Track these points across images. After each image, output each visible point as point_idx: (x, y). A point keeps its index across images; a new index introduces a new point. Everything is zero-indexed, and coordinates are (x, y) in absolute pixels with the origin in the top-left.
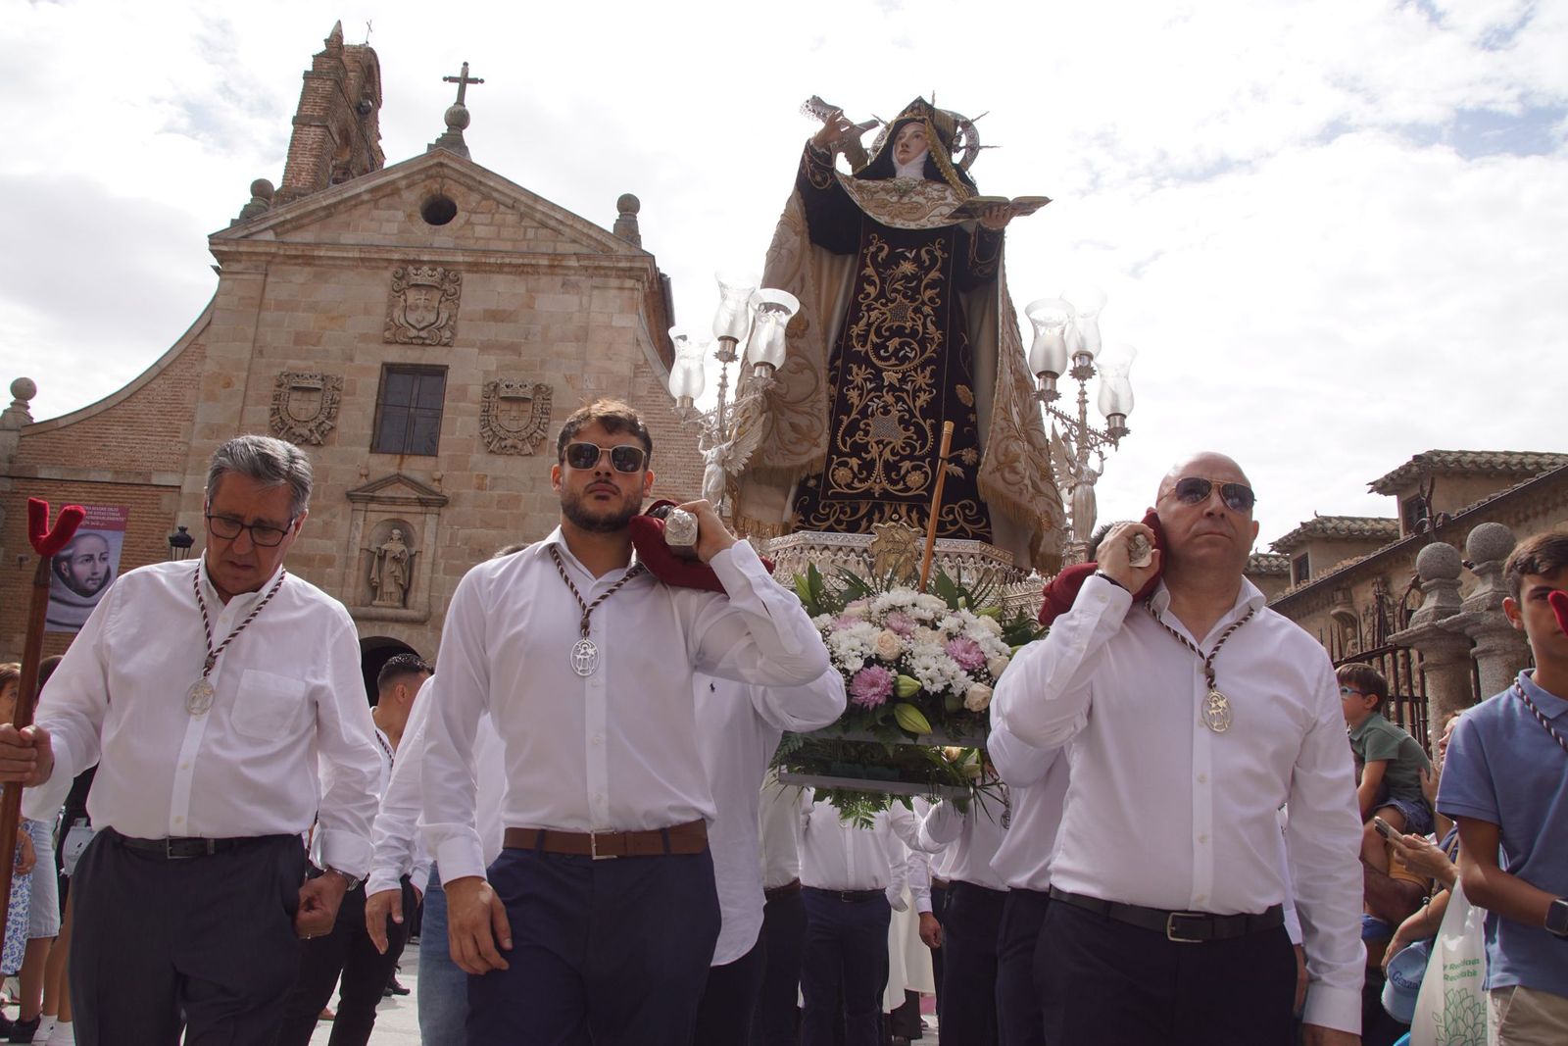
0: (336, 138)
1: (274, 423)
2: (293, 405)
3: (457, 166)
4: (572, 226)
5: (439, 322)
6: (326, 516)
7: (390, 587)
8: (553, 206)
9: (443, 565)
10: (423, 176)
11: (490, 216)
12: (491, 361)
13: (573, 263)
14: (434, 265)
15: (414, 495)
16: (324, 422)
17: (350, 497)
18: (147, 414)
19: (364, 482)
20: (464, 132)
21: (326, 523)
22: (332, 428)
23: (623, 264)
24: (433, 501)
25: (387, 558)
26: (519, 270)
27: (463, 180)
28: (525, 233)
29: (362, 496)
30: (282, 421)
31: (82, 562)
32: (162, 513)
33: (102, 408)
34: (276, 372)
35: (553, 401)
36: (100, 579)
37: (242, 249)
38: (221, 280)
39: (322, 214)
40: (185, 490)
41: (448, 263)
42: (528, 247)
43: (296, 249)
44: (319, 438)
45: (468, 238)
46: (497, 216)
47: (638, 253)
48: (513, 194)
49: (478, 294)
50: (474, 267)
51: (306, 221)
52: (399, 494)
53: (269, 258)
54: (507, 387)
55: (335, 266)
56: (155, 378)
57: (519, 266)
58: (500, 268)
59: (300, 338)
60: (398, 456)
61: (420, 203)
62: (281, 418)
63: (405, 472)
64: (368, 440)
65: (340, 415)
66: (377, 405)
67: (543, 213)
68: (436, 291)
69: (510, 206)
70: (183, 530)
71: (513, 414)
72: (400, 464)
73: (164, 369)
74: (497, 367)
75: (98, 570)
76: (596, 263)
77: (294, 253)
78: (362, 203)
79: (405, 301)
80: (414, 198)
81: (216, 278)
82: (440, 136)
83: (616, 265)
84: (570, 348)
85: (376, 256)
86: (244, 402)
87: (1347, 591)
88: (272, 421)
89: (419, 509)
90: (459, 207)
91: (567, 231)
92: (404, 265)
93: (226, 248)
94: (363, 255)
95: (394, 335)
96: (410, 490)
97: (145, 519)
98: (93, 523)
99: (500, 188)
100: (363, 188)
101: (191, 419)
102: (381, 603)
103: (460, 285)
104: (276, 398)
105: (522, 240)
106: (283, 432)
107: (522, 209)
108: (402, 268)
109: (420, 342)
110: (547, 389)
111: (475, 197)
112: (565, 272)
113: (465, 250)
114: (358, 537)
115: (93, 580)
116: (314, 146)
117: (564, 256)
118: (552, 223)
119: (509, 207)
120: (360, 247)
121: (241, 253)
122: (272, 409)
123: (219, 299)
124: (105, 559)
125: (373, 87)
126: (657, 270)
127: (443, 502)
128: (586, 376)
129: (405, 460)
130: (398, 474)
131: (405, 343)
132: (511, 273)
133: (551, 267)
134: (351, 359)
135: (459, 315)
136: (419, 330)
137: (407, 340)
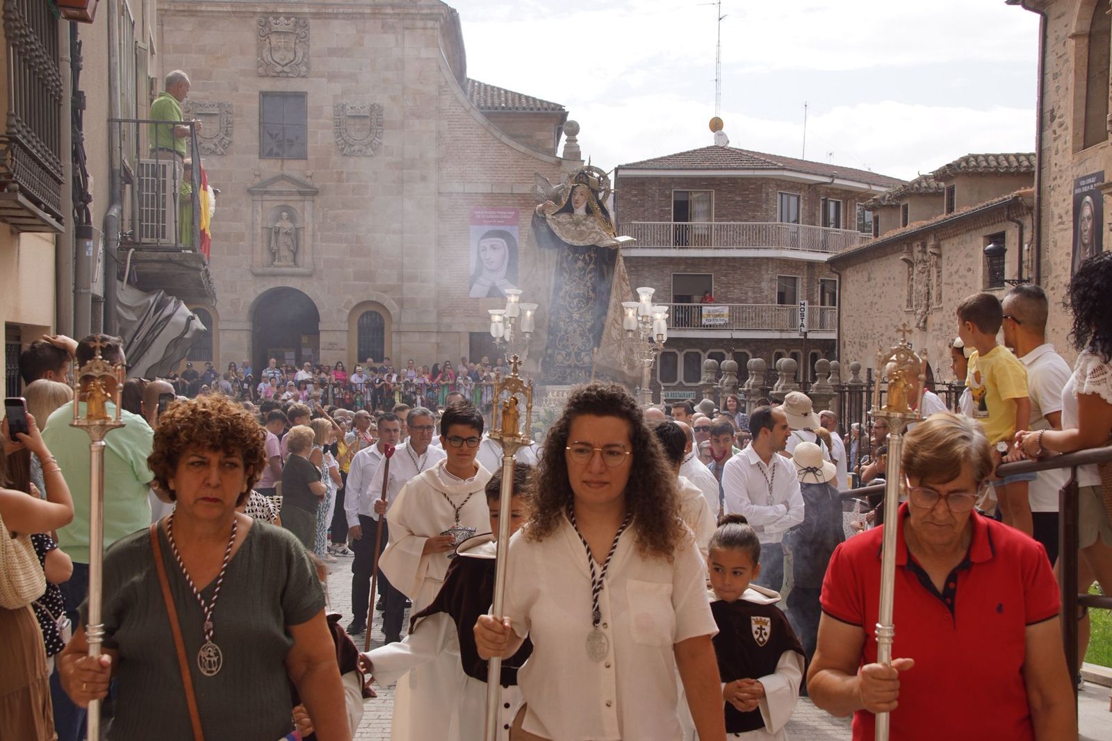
5: (297, 59)
6: (234, 206)
7: (284, 252)
9: (319, 237)
12: (337, 88)
13: (389, 11)
14: (288, 16)
15: (295, 189)
16: (224, 138)
17: (250, 192)
19: (258, 180)
21: (235, 211)
22: (230, 142)
23: (425, 11)
24: (309, 192)
25: (281, 233)
26: (350, 17)
29: (257, 191)
35: (384, 117)
41: (298, 13)
43: (184, 6)
44: (222, 150)
47: (436, 3)
49: (322, 36)
50: (317, 16)
52: (284, 188)
53: (164, 12)
54: (351, 107)
55: (214, 17)
57: (350, 14)
58: (336, 16)
60: (280, 161)
63: (286, 172)
64: (257, 149)
65: (235, 133)
66: (260, 122)
68: (291, 35)
71: (358, 127)
72: (282, 166)
74: (342, 93)
76: (406, 11)
77: (181, 8)
79: (270, 43)
83: (420, 11)
84: (393, 75)
85: (244, 10)
89: (299, 198)
92: (265, 15)
94: (234, 10)
95: (265, 71)
96: (291, 185)
102: (279, 264)
103: (308, 30)
108: (265, 19)
109: (285, 75)
110: (379, 107)
112: (384, 17)
113: (310, 4)
114: (259, 219)
117: (383, 6)
120: (231, 3)
127: (315, 193)
128: (405, 97)
129: (285, 163)
130: (282, 174)
131: (274, 77)
132: (344, 19)
133: (373, 13)
134: (236, 89)
135: (310, 53)
136: (283, 66)
137: (275, 74)
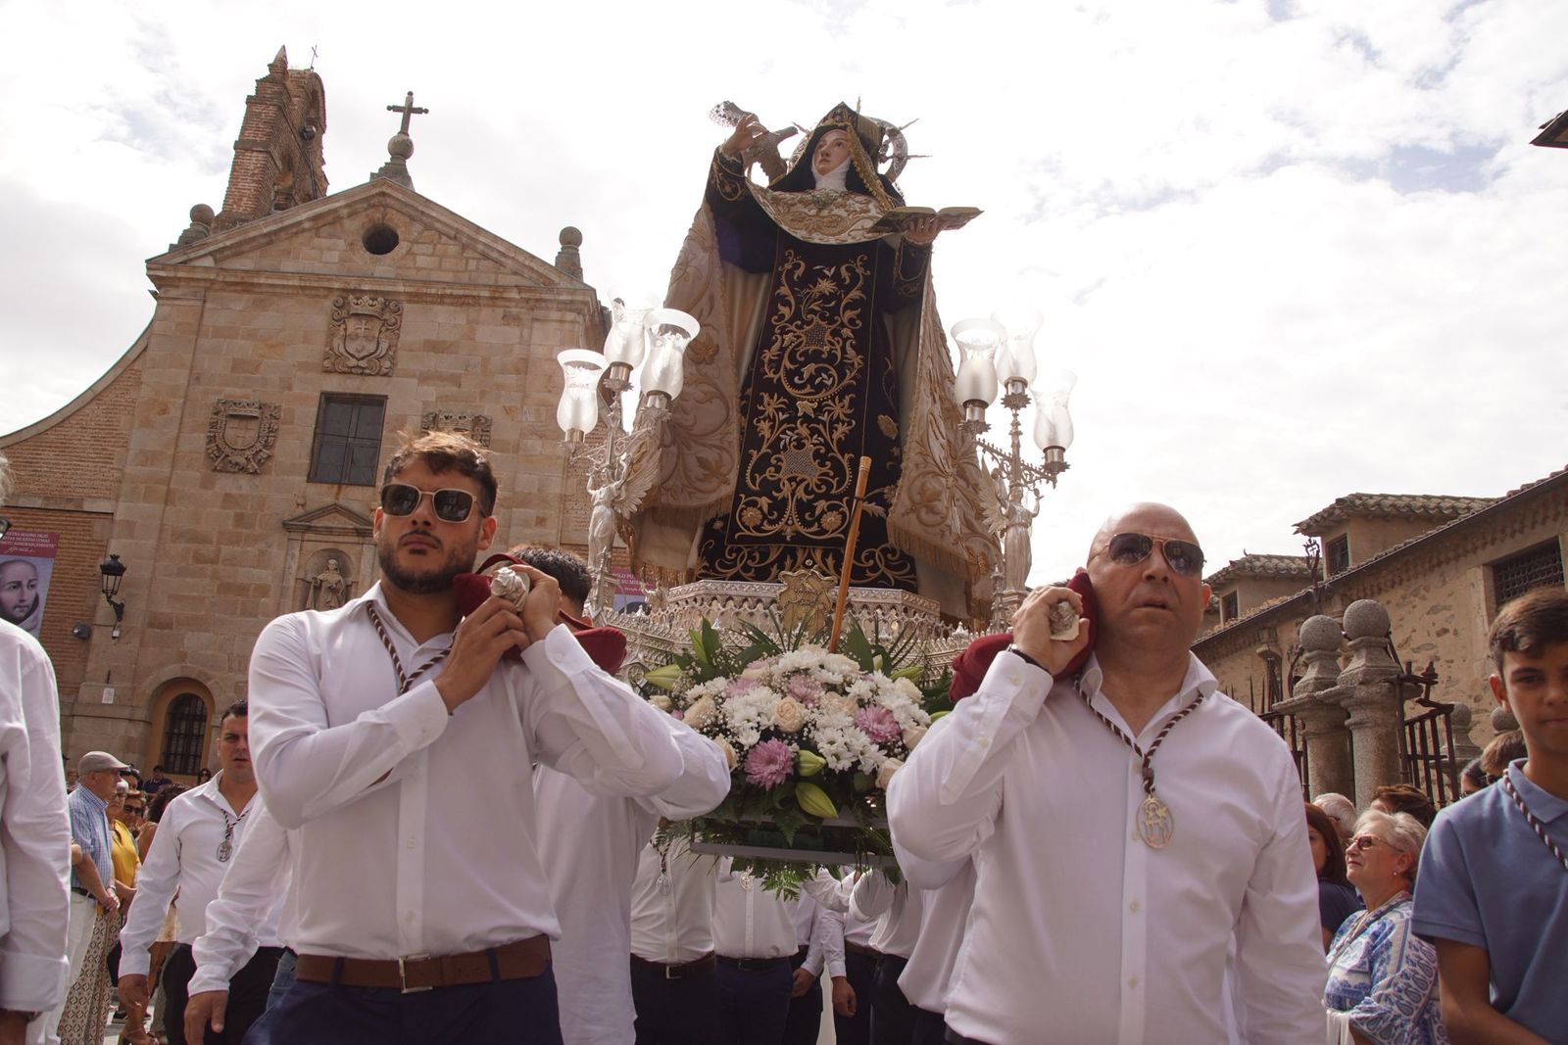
0: (279, 163)
1: (210, 451)
2: (230, 433)
3: (400, 196)
4: (513, 258)
5: (379, 351)
6: (261, 545)
8: (496, 238)
10: (365, 206)
11: (431, 247)
12: (431, 392)
13: (514, 295)
14: (374, 294)
15: (351, 525)
16: (260, 451)
17: (287, 526)
18: (80, 440)
19: (300, 511)
20: (407, 161)
21: (262, 553)
22: (269, 456)
23: (563, 297)
25: (323, 589)
26: (461, 301)
27: (405, 210)
28: (467, 265)
29: (299, 526)
30: (218, 449)
31: (9, 589)
32: (93, 540)
33: (34, 432)
34: (213, 399)
35: (492, 433)
36: (28, 607)
37: (181, 274)
38: (158, 305)
39: (263, 241)
40: (118, 517)
41: (389, 293)
42: (470, 278)
43: (236, 276)
44: (256, 467)
45: (410, 268)
46: (439, 246)
47: (578, 286)
48: (456, 225)
49: (419, 324)
50: (416, 297)
51: (246, 247)
52: (335, 524)
53: (208, 284)
54: (447, 418)
55: (274, 294)
56: (89, 403)
57: (460, 297)
58: (441, 299)
59: (237, 366)
60: (336, 486)
61: (362, 232)
62: (217, 446)
63: (342, 502)
64: (305, 468)
65: (277, 444)
66: (315, 433)
67: (485, 244)
68: (376, 320)
69: (452, 236)
70: (115, 558)
72: (338, 494)
73: (99, 394)
74: (437, 398)
75: (25, 598)
76: (538, 296)
77: (233, 279)
78: (304, 230)
79: (345, 330)
80: (355, 227)
81: (154, 303)
82: (383, 165)
83: (557, 297)
84: (511, 379)
85: (316, 284)
86: (180, 429)
87: (1272, 630)
88: (208, 449)
89: (355, 539)
90: (401, 237)
91: (509, 262)
92: (345, 295)
93: (163, 272)
94: (303, 284)
95: (333, 364)
96: (347, 520)
97: (77, 546)
98: (22, 550)
99: (442, 218)
100: (304, 216)
101: (125, 446)
103: (400, 315)
104: (213, 425)
105: (462, 272)
106: (219, 460)
107: (465, 240)
108: (343, 298)
109: (360, 371)
110: (486, 419)
111: (418, 227)
112: (507, 304)
113: (406, 281)
114: (294, 567)
115: (20, 607)
116: (256, 172)
117: (505, 288)
118: (495, 255)
119: (450, 238)
120: (301, 275)
121: (179, 279)
122: (209, 437)
123: (155, 325)
124: (33, 586)
125: (318, 113)
126: (598, 303)
128: (525, 409)
129: (343, 490)
130: (335, 504)
131: (344, 373)
132: (452, 304)
133: (492, 298)
134: (290, 388)
135: (399, 345)
136: (359, 360)
137: (346, 369)
